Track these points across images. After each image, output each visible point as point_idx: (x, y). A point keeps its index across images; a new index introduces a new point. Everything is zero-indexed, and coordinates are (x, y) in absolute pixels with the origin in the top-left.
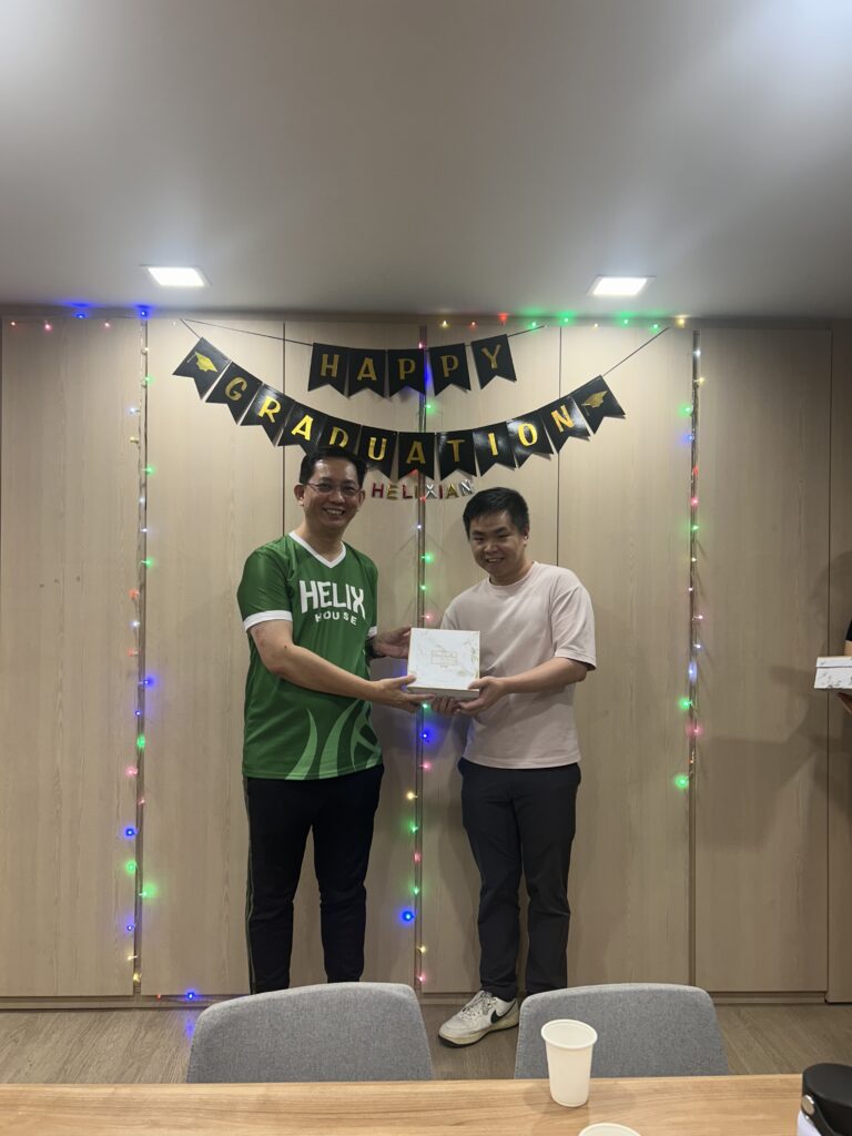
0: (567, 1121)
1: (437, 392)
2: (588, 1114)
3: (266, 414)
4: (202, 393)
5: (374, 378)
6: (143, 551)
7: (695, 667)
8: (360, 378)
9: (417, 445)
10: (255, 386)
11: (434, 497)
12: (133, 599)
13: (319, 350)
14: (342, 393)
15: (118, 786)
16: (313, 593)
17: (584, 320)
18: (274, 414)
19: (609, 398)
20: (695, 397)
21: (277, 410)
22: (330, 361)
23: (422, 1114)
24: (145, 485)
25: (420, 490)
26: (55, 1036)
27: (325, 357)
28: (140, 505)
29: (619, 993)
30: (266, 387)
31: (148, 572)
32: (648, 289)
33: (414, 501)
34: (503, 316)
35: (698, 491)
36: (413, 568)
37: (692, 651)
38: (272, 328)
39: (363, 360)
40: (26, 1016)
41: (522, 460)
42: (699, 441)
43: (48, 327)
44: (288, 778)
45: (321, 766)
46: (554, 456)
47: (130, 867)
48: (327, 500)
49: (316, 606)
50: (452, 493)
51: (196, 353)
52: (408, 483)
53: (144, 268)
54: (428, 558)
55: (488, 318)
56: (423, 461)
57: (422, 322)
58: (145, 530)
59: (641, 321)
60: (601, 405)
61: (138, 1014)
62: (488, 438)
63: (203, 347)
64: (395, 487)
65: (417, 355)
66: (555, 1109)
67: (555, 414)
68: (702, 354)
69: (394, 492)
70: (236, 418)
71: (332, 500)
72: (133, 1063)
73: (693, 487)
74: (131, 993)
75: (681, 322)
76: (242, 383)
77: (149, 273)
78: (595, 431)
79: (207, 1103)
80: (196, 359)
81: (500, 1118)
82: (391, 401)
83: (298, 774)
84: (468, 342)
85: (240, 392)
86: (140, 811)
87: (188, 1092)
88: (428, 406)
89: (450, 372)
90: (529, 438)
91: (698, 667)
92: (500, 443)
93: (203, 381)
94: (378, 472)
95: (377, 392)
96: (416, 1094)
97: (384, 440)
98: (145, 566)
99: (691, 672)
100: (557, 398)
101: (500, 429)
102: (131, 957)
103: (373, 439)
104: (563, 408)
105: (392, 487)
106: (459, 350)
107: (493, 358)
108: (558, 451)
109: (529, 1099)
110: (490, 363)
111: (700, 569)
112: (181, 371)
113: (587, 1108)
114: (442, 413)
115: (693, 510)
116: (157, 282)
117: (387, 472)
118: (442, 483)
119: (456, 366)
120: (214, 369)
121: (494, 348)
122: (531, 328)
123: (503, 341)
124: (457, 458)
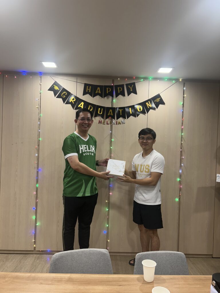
0: (149, 286)
1: (116, 97)
2: (153, 284)
3: (72, 101)
4: (55, 96)
5: (100, 93)
6: (39, 136)
8: (96, 93)
9: (111, 111)
10: (69, 94)
11: (115, 124)
12: (36, 148)
13: (86, 85)
14: (92, 96)
15: (31, 197)
16: (83, 148)
17: (155, 79)
18: (74, 101)
19: (161, 100)
20: (184, 100)
21: (75, 100)
22: (89, 88)
23: (110, 283)
24: (40, 119)
25: (111, 122)
26: (14, 260)
27: (87, 87)
28: (38, 124)
29: (161, 253)
30: (72, 94)
31: (40, 141)
32: (172, 72)
33: (110, 125)
34: (134, 77)
36: (109, 142)
37: (181, 166)
38: (74, 79)
39: (97, 88)
40: (6, 255)
41: (138, 115)
42: (184, 112)
43: (15, 77)
44: (77, 196)
45: (86, 193)
46: (146, 114)
47: (34, 217)
49: (83, 151)
50: (120, 123)
51: (54, 85)
52: (108, 120)
54: (113, 140)
55: (131, 78)
56: (112, 115)
57: (113, 78)
58: (39, 131)
59: (170, 80)
60: (159, 101)
61: (35, 255)
62: (129, 109)
63: (56, 84)
65: (111, 87)
66: (145, 283)
67: (147, 103)
68: (186, 89)
69: (105, 123)
70: (64, 102)
72: (33, 268)
73: (182, 123)
74: (33, 250)
75: (181, 80)
76: (66, 93)
77: (42, 63)
78: (157, 108)
79: (54, 278)
80: (54, 87)
81: (131, 285)
82: (104, 99)
83: (80, 195)
84: (125, 84)
85: (65, 95)
86: (37, 203)
87: (50, 275)
88: (114, 100)
89: (120, 92)
90: (140, 110)
91: (182, 170)
92: (132, 111)
93: (55, 93)
94: (100, 117)
95: (101, 96)
96: (109, 277)
97: (102, 109)
98: (39, 140)
99: (180, 171)
100: (148, 99)
101: (133, 107)
102: (33, 241)
103: (99, 109)
104: (149, 102)
105: (104, 121)
106: (122, 86)
108: (147, 113)
109: (138, 280)
110: (130, 89)
111: (183, 145)
112: (50, 90)
113: (153, 283)
114: (117, 102)
115: (182, 129)
116: (44, 66)
117: (103, 117)
118: (117, 121)
119: (121, 90)
120: (58, 89)
121: (132, 86)
122: (141, 81)
123: (134, 84)
124: (121, 114)
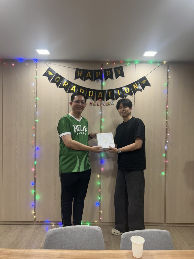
1: (105, 80)
3: (64, 85)
4: (49, 80)
5: (90, 77)
6: (36, 118)
7: (167, 147)
9: (101, 93)
10: (62, 78)
11: (104, 105)
12: (33, 129)
13: (77, 70)
14: (83, 80)
15: (30, 173)
17: (141, 62)
18: (66, 85)
19: (147, 81)
20: (168, 81)
22: (80, 73)
24: (36, 102)
25: (101, 104)
26: (16, 230)
27: (79, 71)
28: (35, 107)
30: (65, 79)
31: (37, 123)
32: (157, 55)
33: (100, 106)
34: (122, 61)
35: (168, 104)
36: (99, 122)
37: (166, 143)
38: (66, 65)
39: (88, 72)
40: (9, 226)
42: (169, 92)
43: (13, 64)
44: (73, 172)
45: (80, 169)
47: (33, 192)
48: (78, 105)
49: (77, 131)
50: (109, 104)
51: (48, 71)
52: (98, 102)
54: (103, 120)
55: (118, 62)
56: (102, 97)
57: (102, 63)
58: (36, 113)
59: (155, 63)
60: (145, 83)
61: (35, 225)
62: (118, 91)
63: (50, 69)
64: (95, 103)
65: (101, 71)
67: (134, 85)
68: (170, 71)
69: (95, 104)
70: (58, 86)
71: (79, 105)
72: (33, 237)
73: (167, 103)
74: (33, 221)
75: (165, 63)
76: (59, 78)
77: (36, 51)
78: (143, 90)
80: (48, 72)
82: (94, 82)
83: (75, 171)
84: (113, 68)
85: (58, 80)
86: (35, 179)
88: (103, 83)
89: (108, 75)
90: (128, 91)
92: (120, 92)
93: (50, 77)
94: (91, 99)
95: (91, 80)
97: (93, 92)
98: (36, 121)
99: (166, 147)
100: (135, 81)
101: (121, 89)
102: (33, 212)
103: (90, 91)
104: (136, 84)
105: (94, 103)
106: (111, 70)
107: (119, 72)
108: (134, 94)
109: (127, 255)
111: (168, 123)
112: (44, 75)
114: (106, 85)
115: (167, 108)
116: (38, 53)
117: (93, 99)
118: (106, 102)
119: (110, 74)
120: (52, 74)
121: (119, 69)
122: (128, 64)
123: (121, 67)
124: (110, 96)
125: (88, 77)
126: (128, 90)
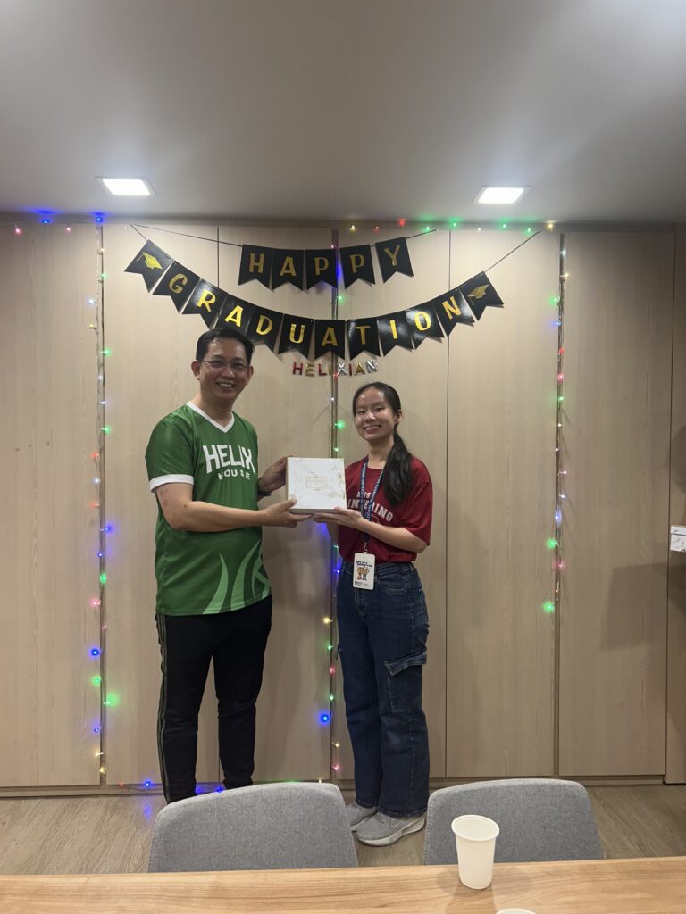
0: (477, 902)
1: (346, 287)
2: (492, 896)
3: (203, 305)
4: (149, 287)
5: (294, 274)
6: (102, 420)
7: (560, 514)
8: (282, 274)
9: (331, 331)
10: (194, 281)
11: (345, 374)
12: (94, 460)
13: (247, 251)
14: (267, 286)
15: (85, 615)
17: (469, 224)
18: (210, 305)
19: (491, 291)
20: (562, 289)
21: (213, 301)
22: (257, 260)
23: (351, 898)
24: (103, 364)
25: (334, 369)
26: (37, 819)
27: (253, 256)
28: (99, 381)
30: (203, 281)
31: (106, 437)
32: (524, 200)
33: (328, 378)
34: (402, 221)
35: (563, 368)
36: (328, 433)
37: (558, 501)
38: (208, 232)
39: (285, 258)
41: (418, 343)
42: (564, 327)
43: (18, 231)
44: (205, 613)
45: (232, 600)
46: (445, 340)
47: (96, 680)
48: (219, 375)
49: (218, 466)
50: (360, 371)
51: (145, 254)
52: (323, 362)
53: (98, 179)
54: (340, 425)
55: (391, 223)
56: (335, 344)
57: (335, 226)
58: (103, 403)
59: (517, 226)
60: (484, 296)
61: (105, 800)
62: (390, 324)
63: (149, 248)
64: (313, 366)
65: (330, 254)
66: (464, 892)
67: (446, 304)
68: (567, 253)
69: (312, 370)
70: (179, 308)
73: (560, 365)
74: (99, 783)
75: (551, 226)
76: (182, 279)
77: (103, 183)
78: (478, 319)
80: (144, 258)
81: (418, 900)
82: (308, 293)
83: (214, 608)
84: (372, 244)
85: (182, 286)
86: (103, 635)
87: (151, 880)
88: (340, 298)
89: (357, 269)
90: (424, 325)
91: (563, 514)
92: (400, 329)
93: (150, 277)
94: (298, 353)
95: (296, 286)
96: (346, 879)
97: (303, 326)
98: (104, 433)
99: (557, 517)
100: (448, 291)
101: (400, 317)
102: (98, 754)
103: (294, 326)
104: (452, 299)
105: (309, 365)
106: (365, 250)
107: (394, 257)
108: (448, 335)
109: (442, 882)
110: (391, 261)
111: (564, 433)
112: (131, 269)
113: (491, 890)
114: (351, 303)
115: (560, 384)
116: (110, 192)
117: (306, 353)
118: (351, 362)
119: (362, 264)
120: (159, 267)
121: (395, 248)
122: (424, 231)
123: (402, 242)
124: (363, 341)
125: (285, 274)
126: (425, 322)
